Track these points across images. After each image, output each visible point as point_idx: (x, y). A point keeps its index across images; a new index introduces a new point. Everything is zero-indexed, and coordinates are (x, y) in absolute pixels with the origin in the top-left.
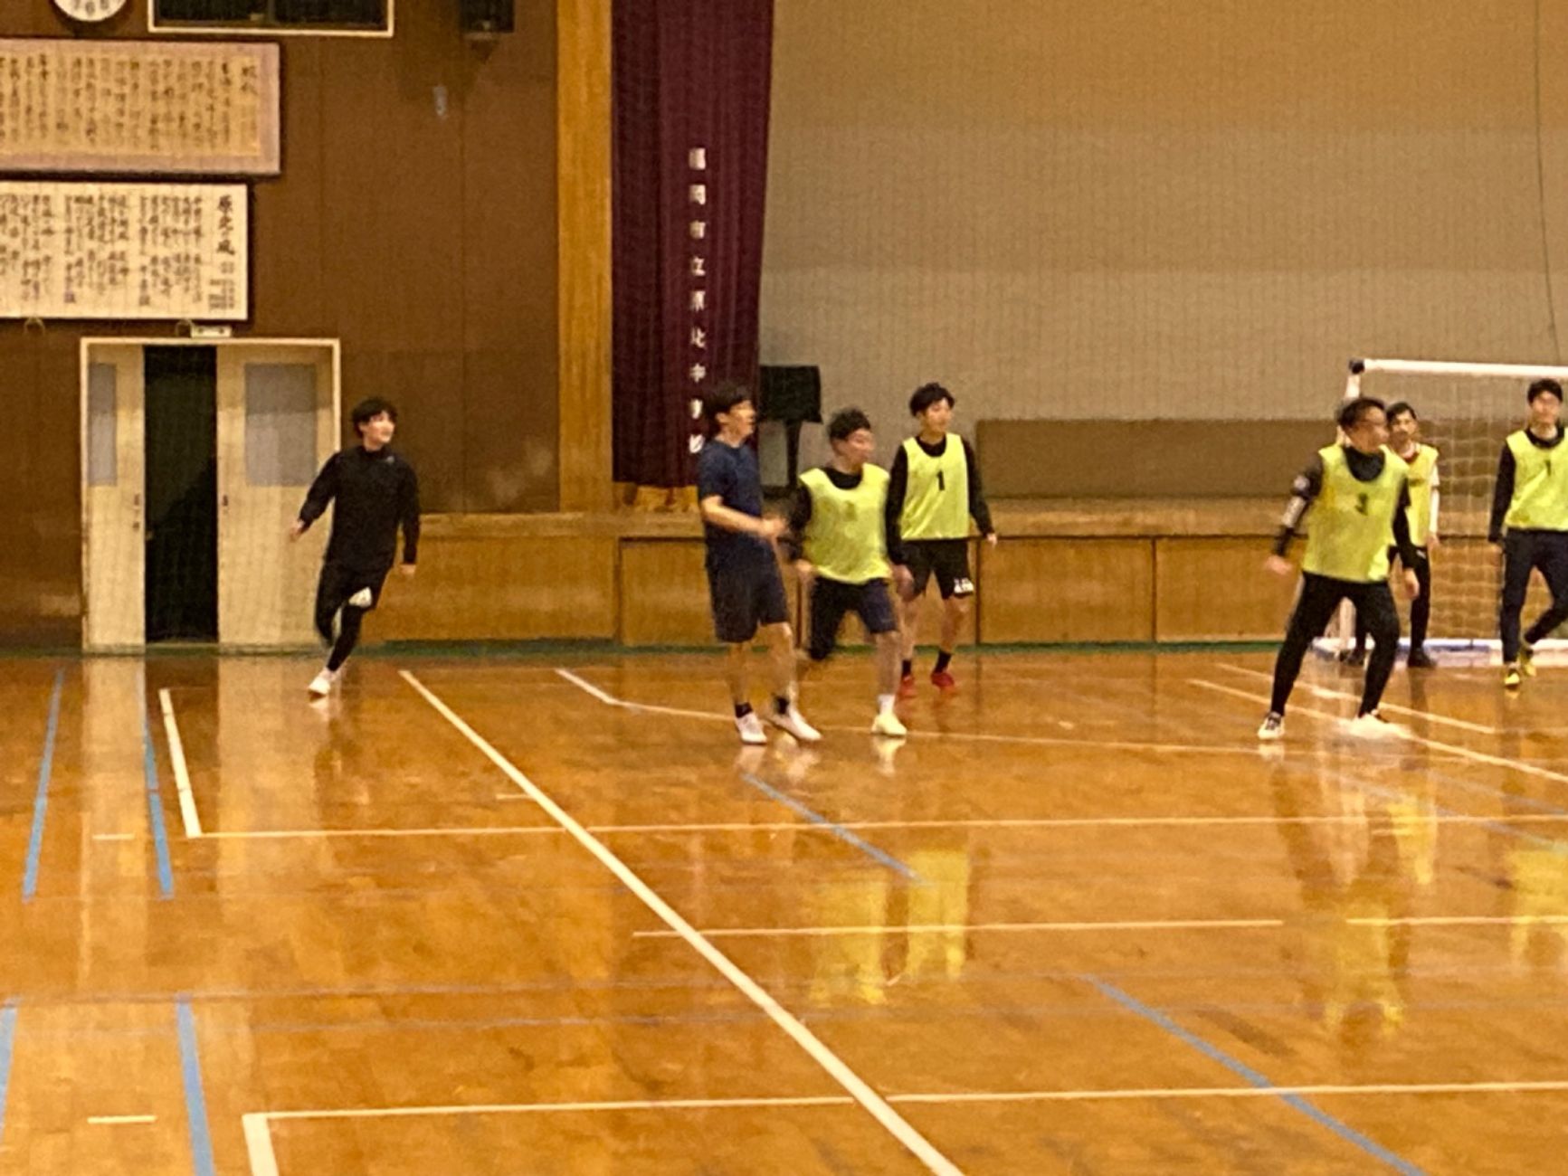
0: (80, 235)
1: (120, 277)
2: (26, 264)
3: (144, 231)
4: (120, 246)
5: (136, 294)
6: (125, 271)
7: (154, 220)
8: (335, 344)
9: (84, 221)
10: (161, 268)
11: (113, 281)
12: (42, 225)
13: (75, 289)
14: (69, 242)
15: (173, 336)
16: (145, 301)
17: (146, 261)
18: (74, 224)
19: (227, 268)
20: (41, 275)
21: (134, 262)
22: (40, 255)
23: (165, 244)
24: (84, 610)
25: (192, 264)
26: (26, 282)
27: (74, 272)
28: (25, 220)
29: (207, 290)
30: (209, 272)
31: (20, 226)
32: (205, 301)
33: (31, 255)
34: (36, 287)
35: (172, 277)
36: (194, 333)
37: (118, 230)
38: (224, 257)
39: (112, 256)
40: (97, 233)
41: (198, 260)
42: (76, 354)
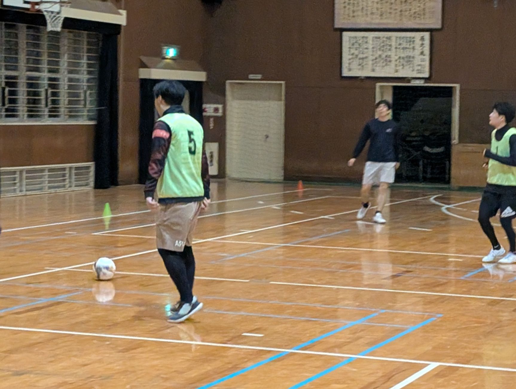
0: (376, 50)
1: (388, 63)
2: (360, 59)
3: (396, 48)
4: (389, 53)
5: (394, 68)
7: (400, 44)
8: (457, 86)
9: (378, 45)
10: (401, 60)
12: (365, 46)
13: (375, 67)
14: (373, 52)
15: (405, 83)
16: (396, 71)
17: (397, 58)
18: (375, 46)
19: (423, 60)
20: (364, 62)
22: (364, 56)
23: (403, 52)
25: (411, 59)
26: (360, 65)
27: (374, 62)
28: (360, 45)
29: (416, 67)
30: (417, 62)
31: (358, 47)
32: (415, 71)
33: (361, 56)
34: (363, 66)
35: (405, 63)
36: (412, 82)
37: (388, 48)
38: (422, 56)
39: (386, 56)
40: (382, 48)
41: (413, 57)
42: (375, 88)
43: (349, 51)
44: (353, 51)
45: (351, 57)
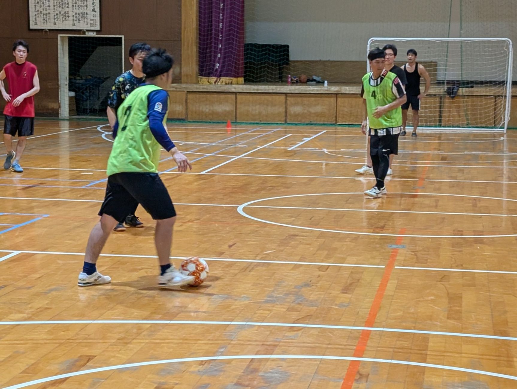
0: (57, 7)
1: (67, 18)
2: (44, 15)
3: (73, 6)
4: (67, 10)
5: (71, 22)
6: (68, 16)
7: (76, 3)
8: (123, 37)
9: (58, 3)
10: (77, 16)
11: (65, 19)
12: (47, 4)
13: (56, 22)
14: (54, 9)
15: (81, 34)
16: (74, 25)
17: (74, 14)
18: (55, 4)
19: (94, 16)
20: (48, 17)
21: (71, 14)
22: (47, 12)
23: (78, 9)
24: (60, 107)
25: (85, 15)
26: (44, 20)
27: (56, 17)
28: (43, 3)
29: (89, 21)
30: (90, 17)
31: (42, 4)
32: (89, 25)
33: (45, 12)
34: (46, 21)
35: (80, 18)
36: (87, 33)
37: (67, 6)
38: (94, 13)
39: (65, 12)
40: (61, 6)
41: (87, 14)
42: (57, 39)
43: (35, 8)
44: (38, 8)
45: (37, 13)
